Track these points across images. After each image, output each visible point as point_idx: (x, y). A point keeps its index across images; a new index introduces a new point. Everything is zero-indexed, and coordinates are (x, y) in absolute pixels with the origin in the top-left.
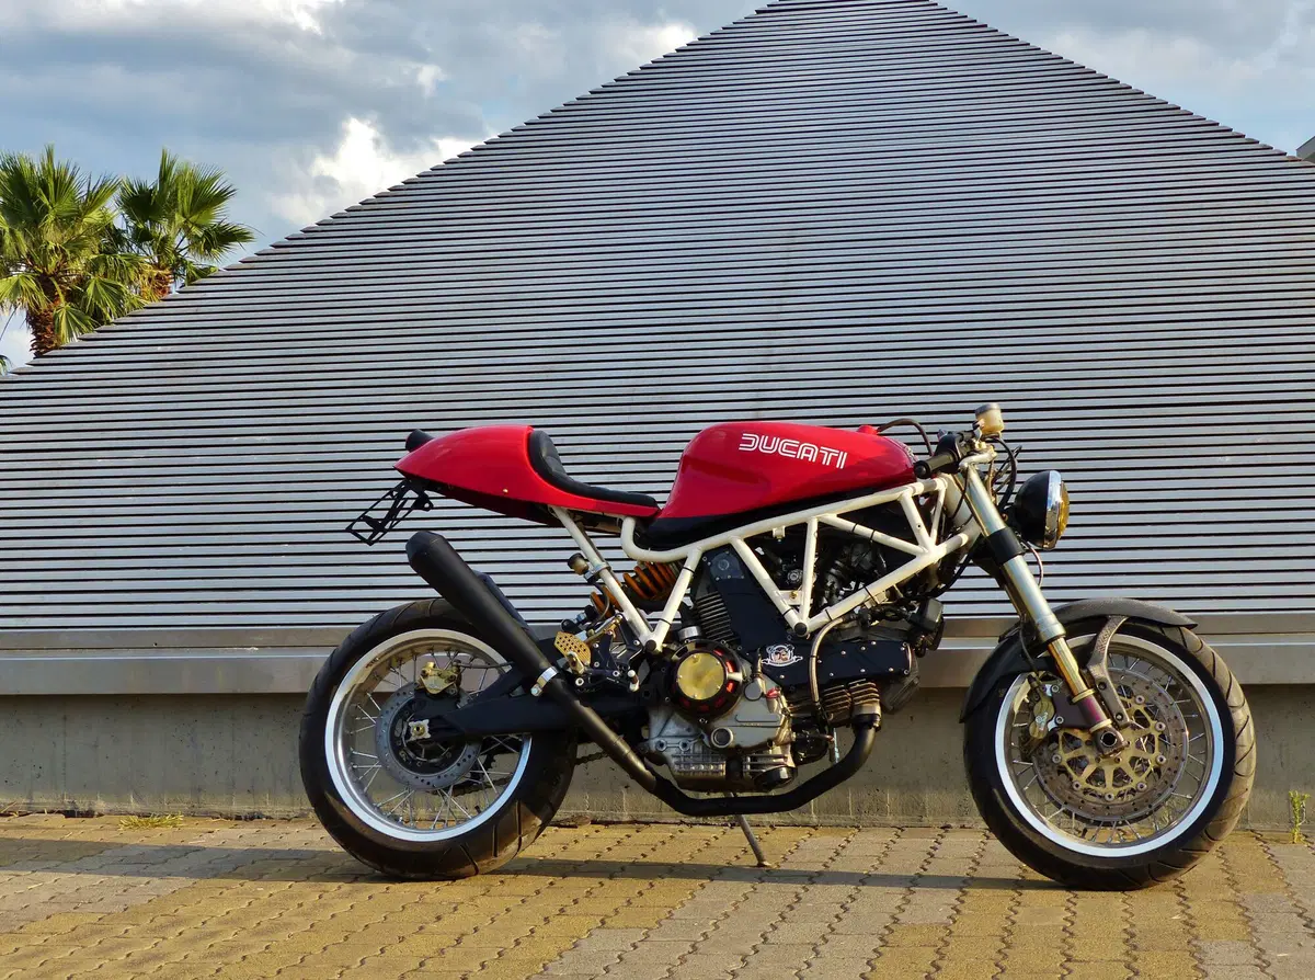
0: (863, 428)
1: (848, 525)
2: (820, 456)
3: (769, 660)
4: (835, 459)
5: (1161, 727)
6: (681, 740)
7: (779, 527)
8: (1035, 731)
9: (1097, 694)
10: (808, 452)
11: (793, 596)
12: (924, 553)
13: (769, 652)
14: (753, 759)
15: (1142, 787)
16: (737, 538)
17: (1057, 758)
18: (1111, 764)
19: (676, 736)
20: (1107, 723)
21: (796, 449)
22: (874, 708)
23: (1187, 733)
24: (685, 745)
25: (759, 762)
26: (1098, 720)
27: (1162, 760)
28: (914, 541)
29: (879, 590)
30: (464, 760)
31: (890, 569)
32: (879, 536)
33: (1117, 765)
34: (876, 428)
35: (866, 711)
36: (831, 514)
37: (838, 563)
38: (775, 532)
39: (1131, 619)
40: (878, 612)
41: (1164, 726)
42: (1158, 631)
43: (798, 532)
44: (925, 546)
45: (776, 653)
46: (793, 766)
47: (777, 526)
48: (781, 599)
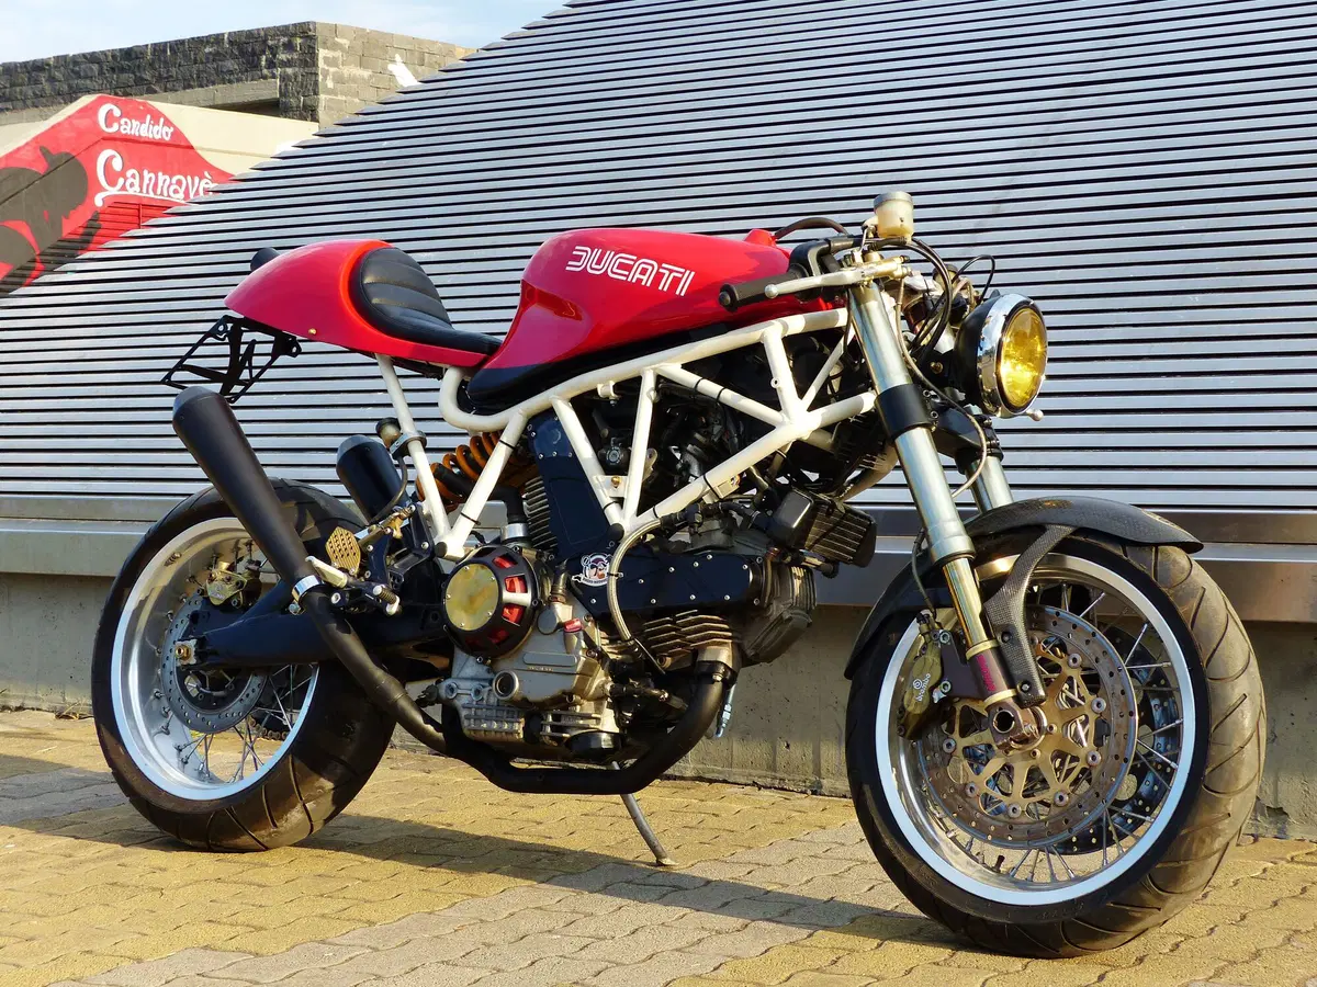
0: (753, 235)
1: (690, 379)
2: (659, 277)
3: (582, 576)
4: (676, 281)
5: (1099, 704)
6: (475, 685)
7: (605, 381)
8: (910, 701)
9: (998, 650)
10: (644, 272)
11: (616, 484)
12: (782, 424)
13: (583, 564)
14: (557, 718)
15: (1061, 798)
16: (559, 399)
17: (949, 745)
18: (1025, 759)
19: (472, 679)
20: (1005, 694)
21: (628, 268)
22: (717, 653)
23: (1137, 718)
24: (478, 692)
25: (563, 722)
26: (992, 690)
27: (1094, 758)
28: (776, 405)
29: (724, 477)
30: (248, 695)
31: (743, 444)
32: (729, 396)
33: (1032, 762)
34: (773, 233)
35: (707, 657)
36: (672, 363)
37: (697, 436)
38: (601, 391)
39: (1080, 531)
40: (720, 510)
41: (1104, 704)
42: (1119, 552)
43: (629, 388)
44: (787, 413)
45: (592, 567)
46: (617, 730)
47: (603, 381)
48: (602, 486)
